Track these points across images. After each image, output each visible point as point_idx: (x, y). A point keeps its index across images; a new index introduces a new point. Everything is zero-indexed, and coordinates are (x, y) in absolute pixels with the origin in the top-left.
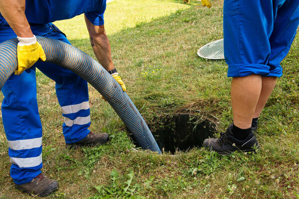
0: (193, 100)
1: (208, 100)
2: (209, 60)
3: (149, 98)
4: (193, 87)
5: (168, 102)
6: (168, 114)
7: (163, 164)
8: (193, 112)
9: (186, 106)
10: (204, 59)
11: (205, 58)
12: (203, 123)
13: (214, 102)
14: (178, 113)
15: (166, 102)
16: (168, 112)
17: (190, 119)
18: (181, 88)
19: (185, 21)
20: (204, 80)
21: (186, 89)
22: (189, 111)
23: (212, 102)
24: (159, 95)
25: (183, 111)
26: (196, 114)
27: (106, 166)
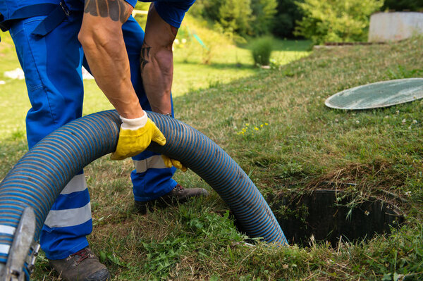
0: (339, 167)
1: (370, 165)
2: (349, 111)
3: (256, 163)
4: (334, 148)
5: (292, 169)
6: (294, 190)
7: (316, 268)
8: (342, 186)
9: (328, 176)
10: (342, 111)
11: (341, 108)
12: (365, 205)
13: (383, 166)
14: (312, 190)
15: (289, 170)
16: (294, 186)
17: (338, 199)
18: (311, 150)
19: (288, 75)
20: (352, 137)
21: (320, 152)
22: (333, 184)
23: (377, 167)
24: (273, 161)
25: (322, 185)
26: (347, 191)
27: (193, 273)
